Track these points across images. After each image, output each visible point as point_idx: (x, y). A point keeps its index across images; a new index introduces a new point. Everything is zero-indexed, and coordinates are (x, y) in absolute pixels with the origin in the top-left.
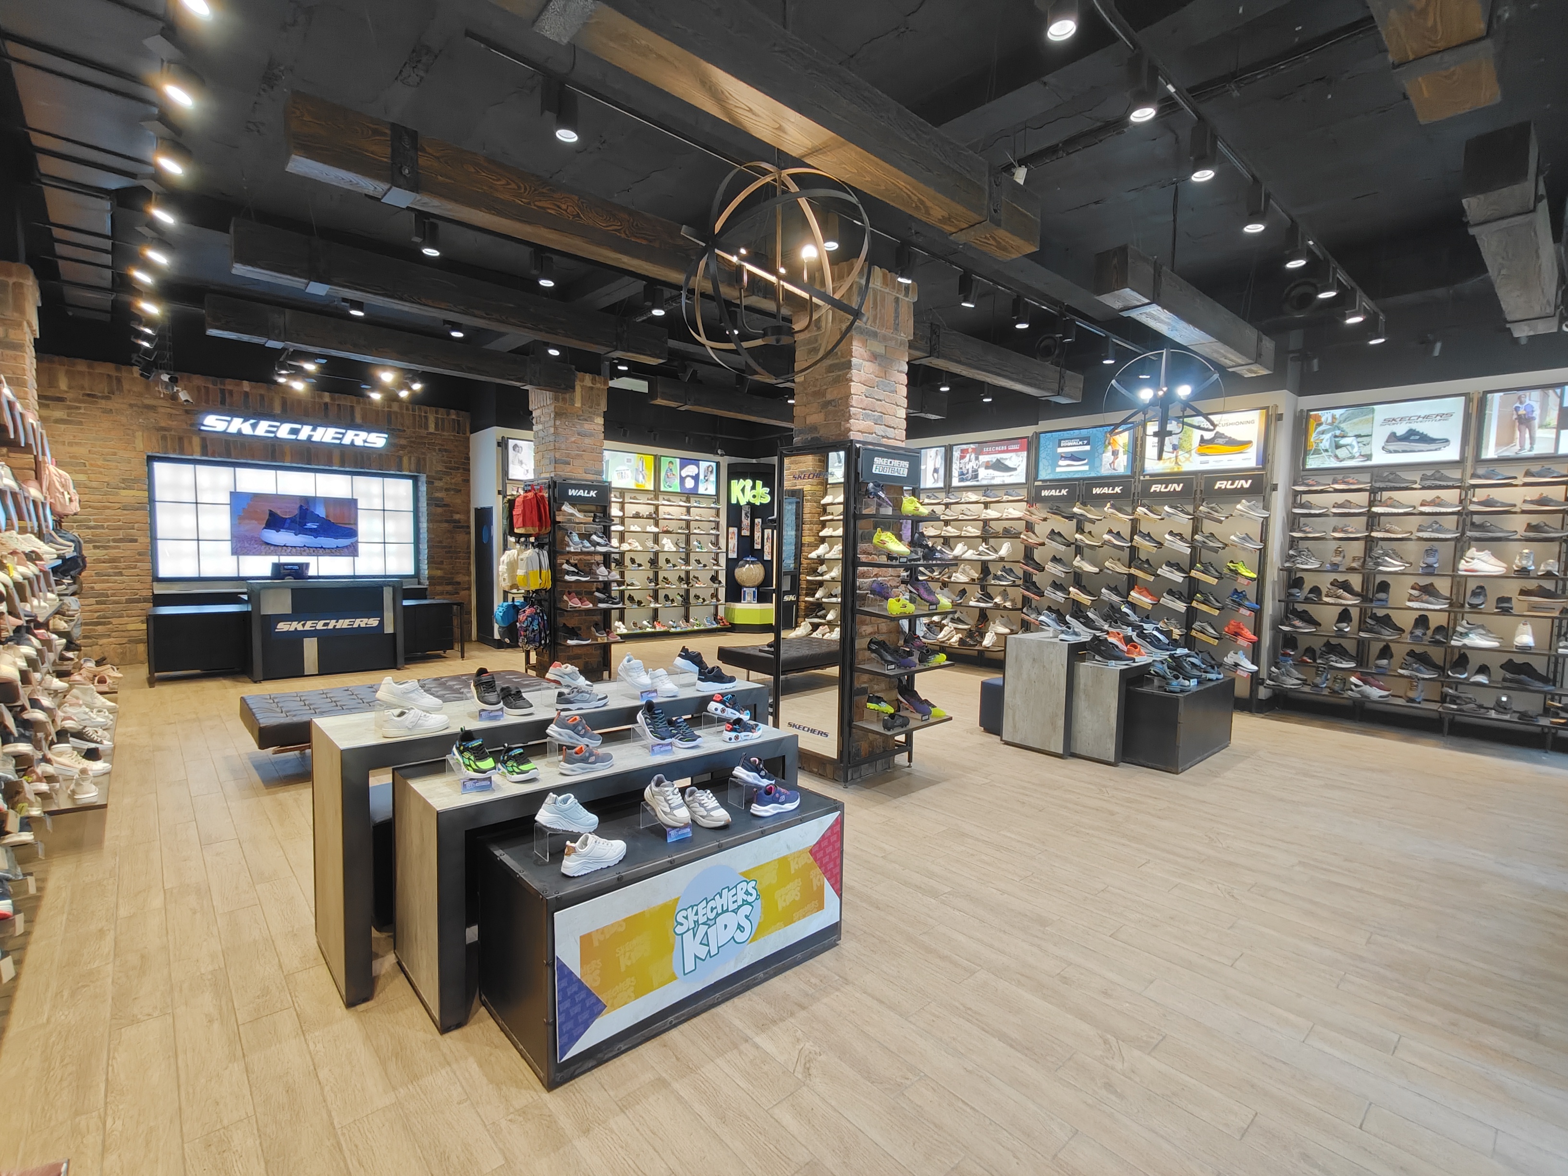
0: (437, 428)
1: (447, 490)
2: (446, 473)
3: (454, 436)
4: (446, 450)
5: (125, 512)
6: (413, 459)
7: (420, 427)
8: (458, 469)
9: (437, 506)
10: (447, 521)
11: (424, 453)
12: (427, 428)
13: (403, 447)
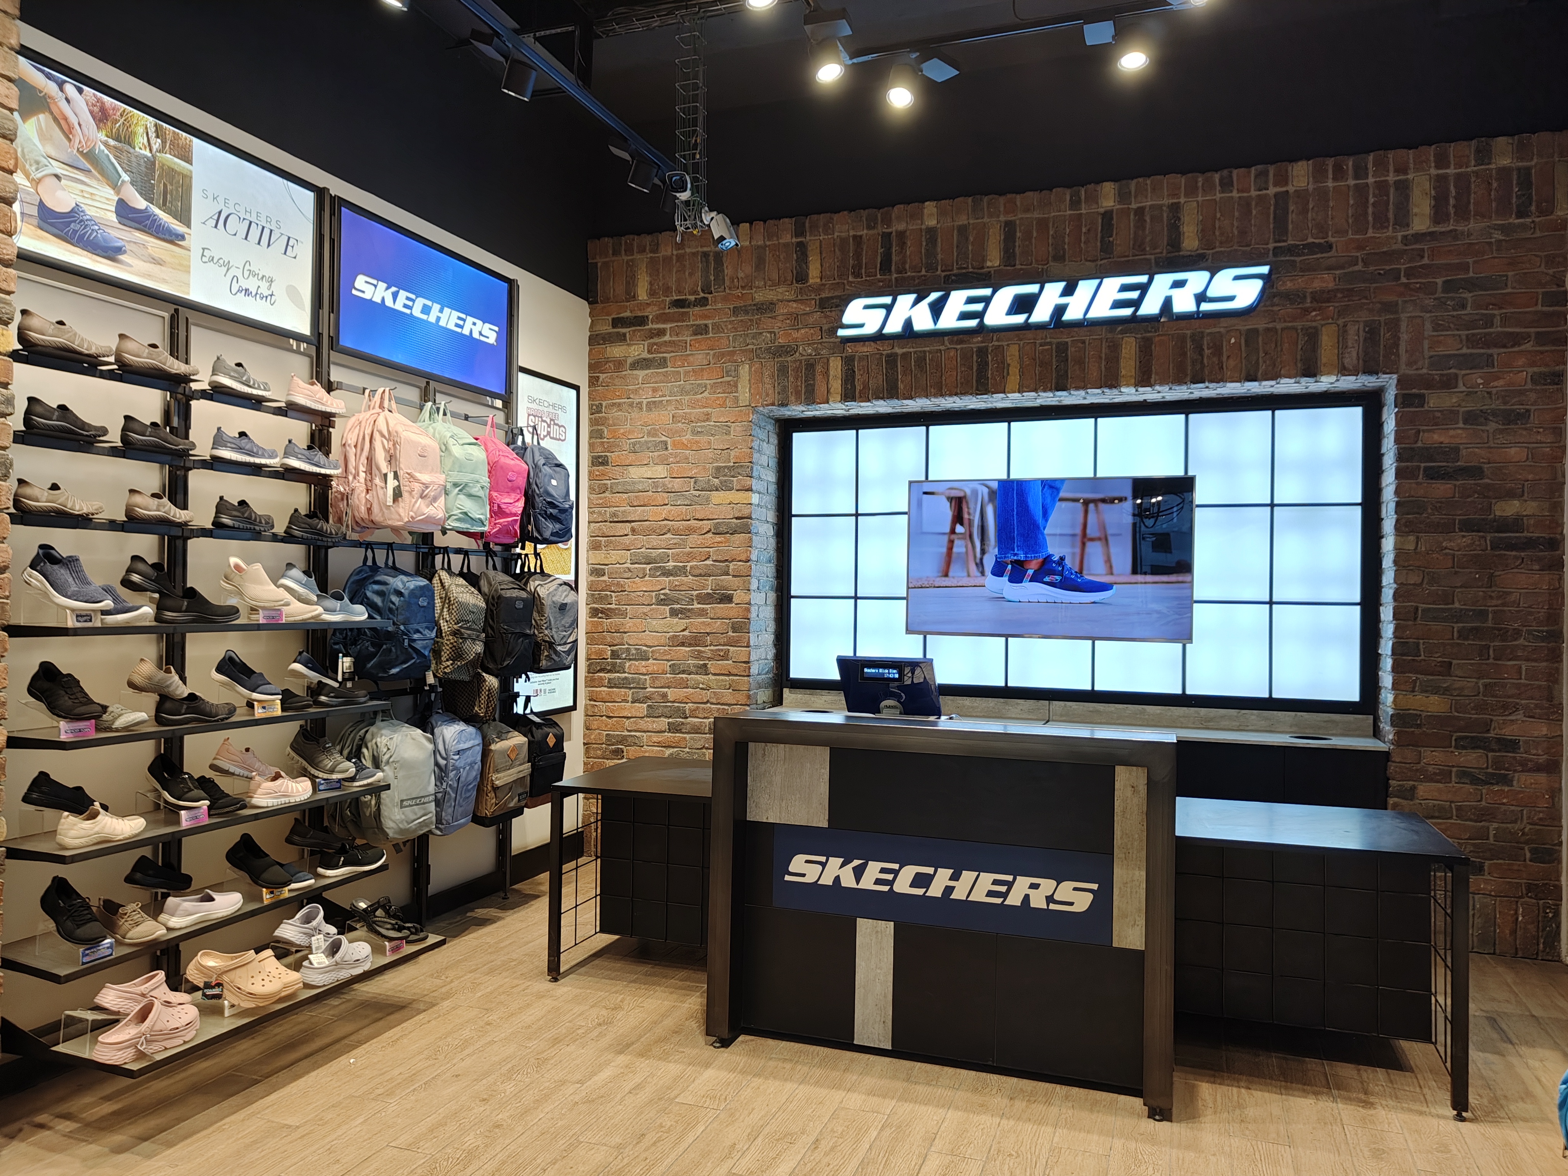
0: (1439, 214)
1: (1471, 418)
2: (1469, 363)
3: (1503, 229)
4: (1471, 285)
5: (718, 538)
6: (1352, 330)
7: (1381, 221)
8: (1516, 339)
9: (1433, 475)
10: (1468, 526)
11: (1389, 307)
12: (1403, 218)
13: (1321, 298)
